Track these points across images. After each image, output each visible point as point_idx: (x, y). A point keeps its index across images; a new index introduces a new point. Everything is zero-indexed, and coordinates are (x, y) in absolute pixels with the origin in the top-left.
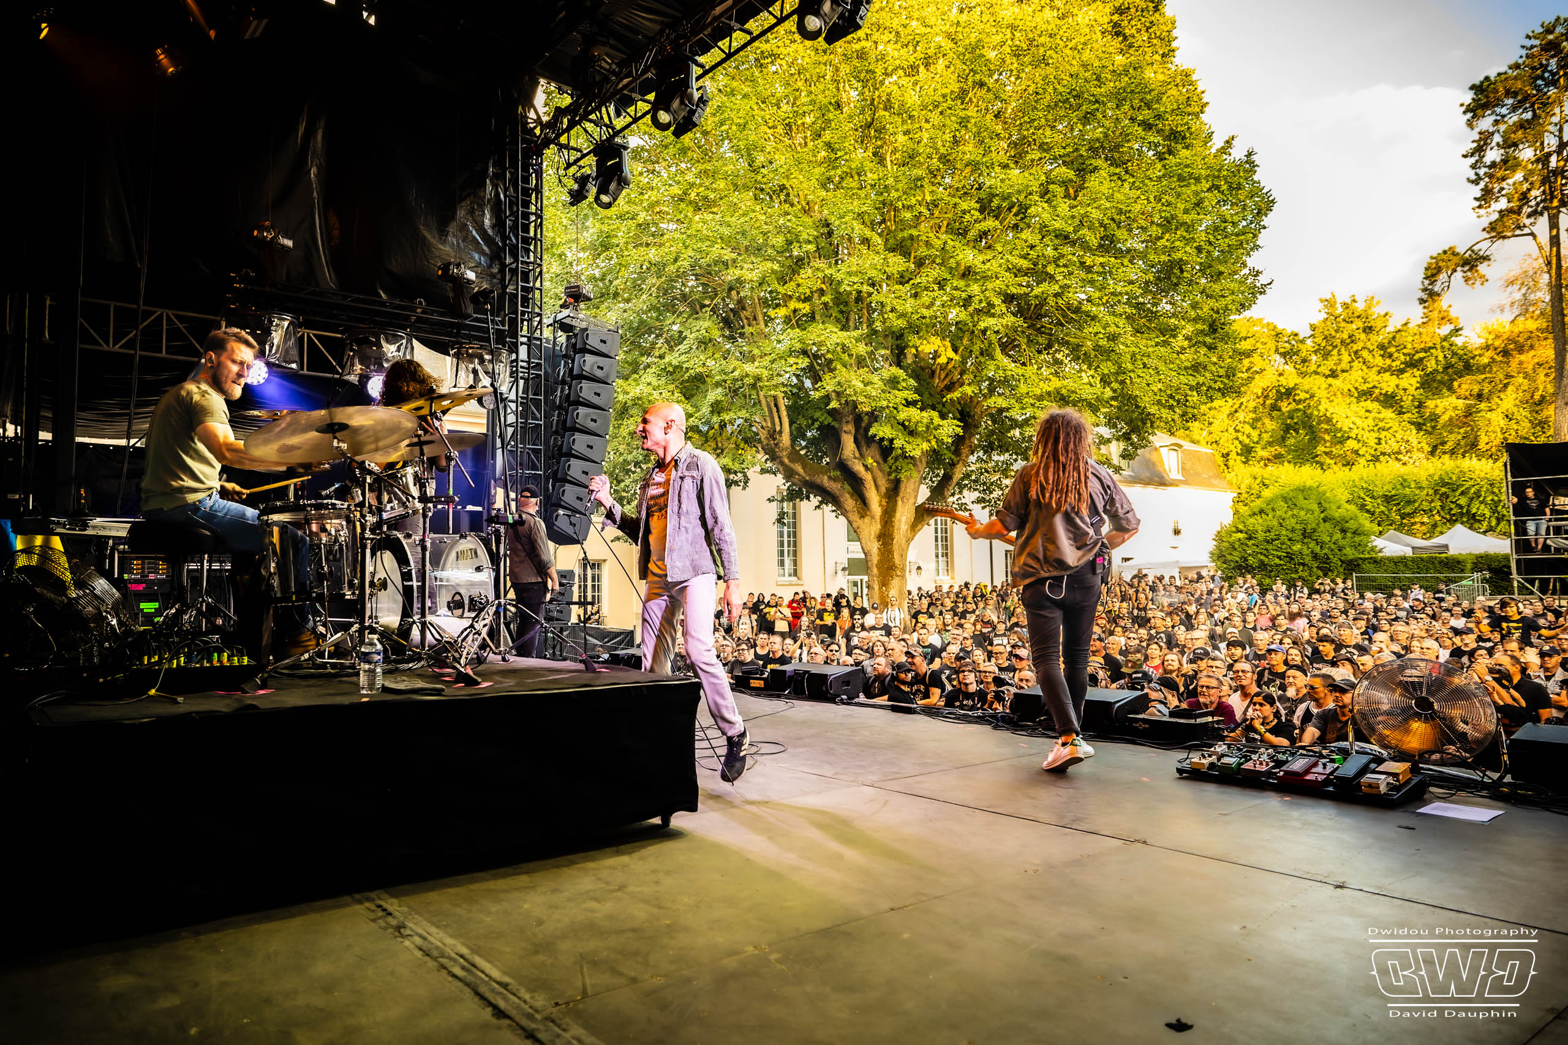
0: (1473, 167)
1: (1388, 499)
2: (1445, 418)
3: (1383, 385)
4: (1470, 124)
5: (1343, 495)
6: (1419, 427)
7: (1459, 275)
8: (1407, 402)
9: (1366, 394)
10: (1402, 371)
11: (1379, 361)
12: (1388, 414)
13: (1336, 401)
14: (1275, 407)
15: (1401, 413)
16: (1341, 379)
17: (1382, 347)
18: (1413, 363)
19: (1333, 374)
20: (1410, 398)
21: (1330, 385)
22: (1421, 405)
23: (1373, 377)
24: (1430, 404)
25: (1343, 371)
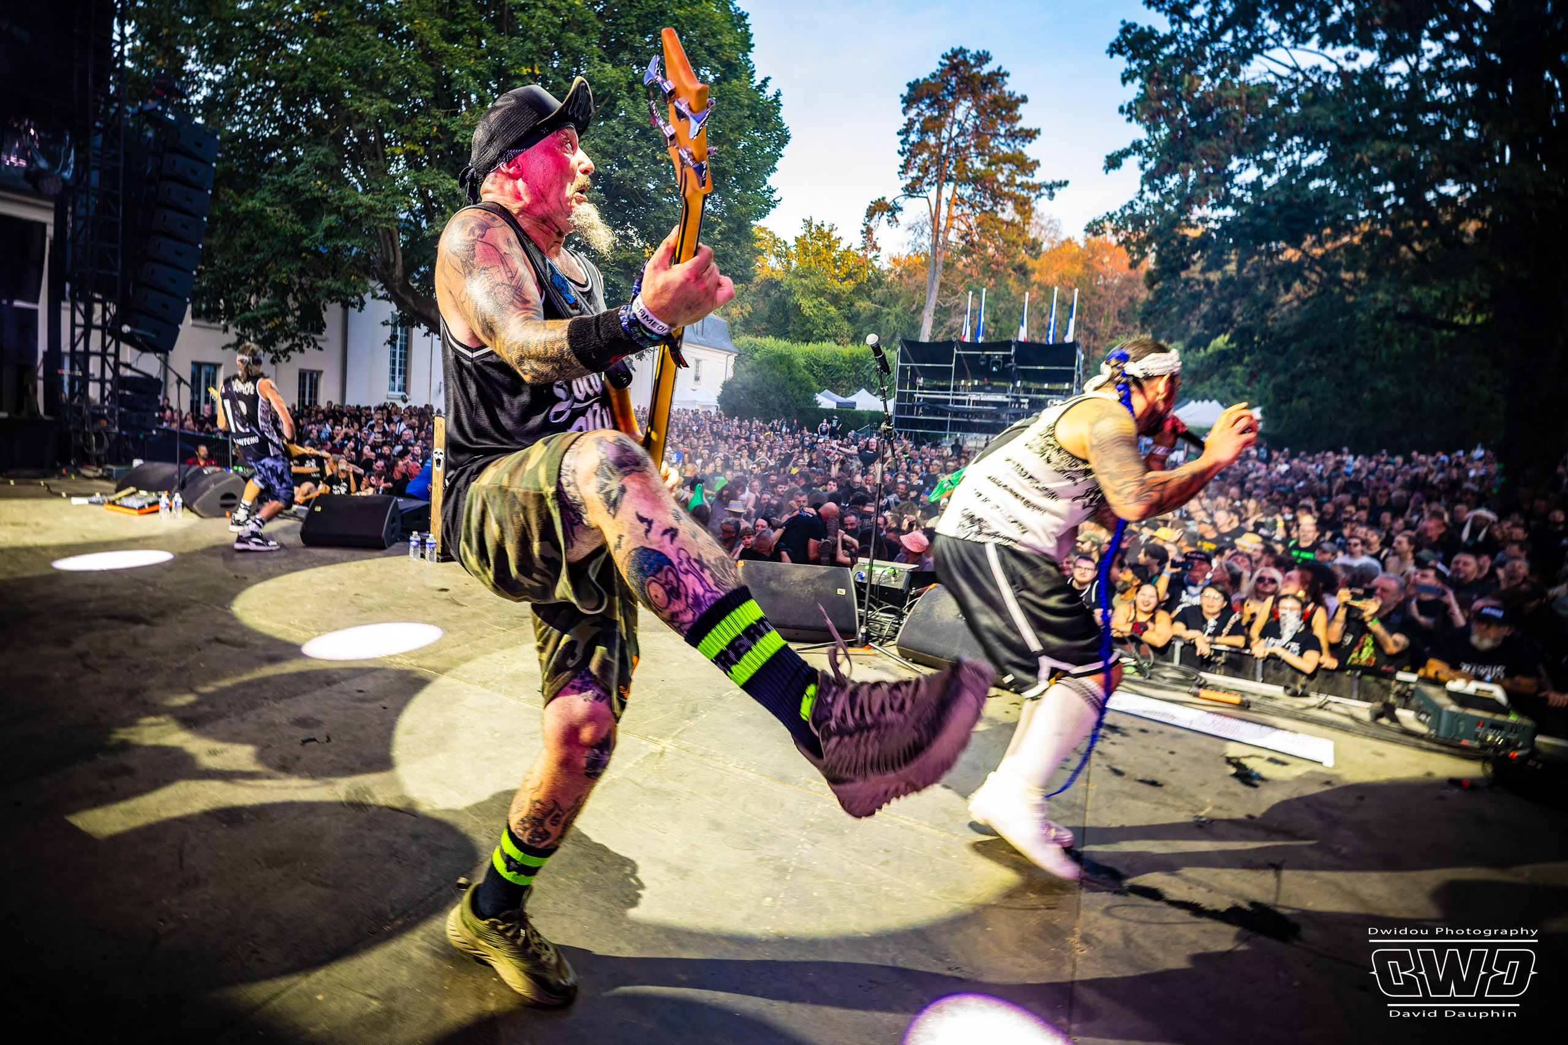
0: (902, 142)
1: (826, 367)
2: (863, 316)
3: (832, 287)
4: (905, 112)
5: (801, 361)
6: (849, 319)
7: (885, 218)
9: (820, 293)
10: (844, 280)
12: (832, 309)
13: (804, 295)
14: (767, 295)
17: (835, 261)
18: (849, 276)
22: (852, 305)
24: (857, 304)
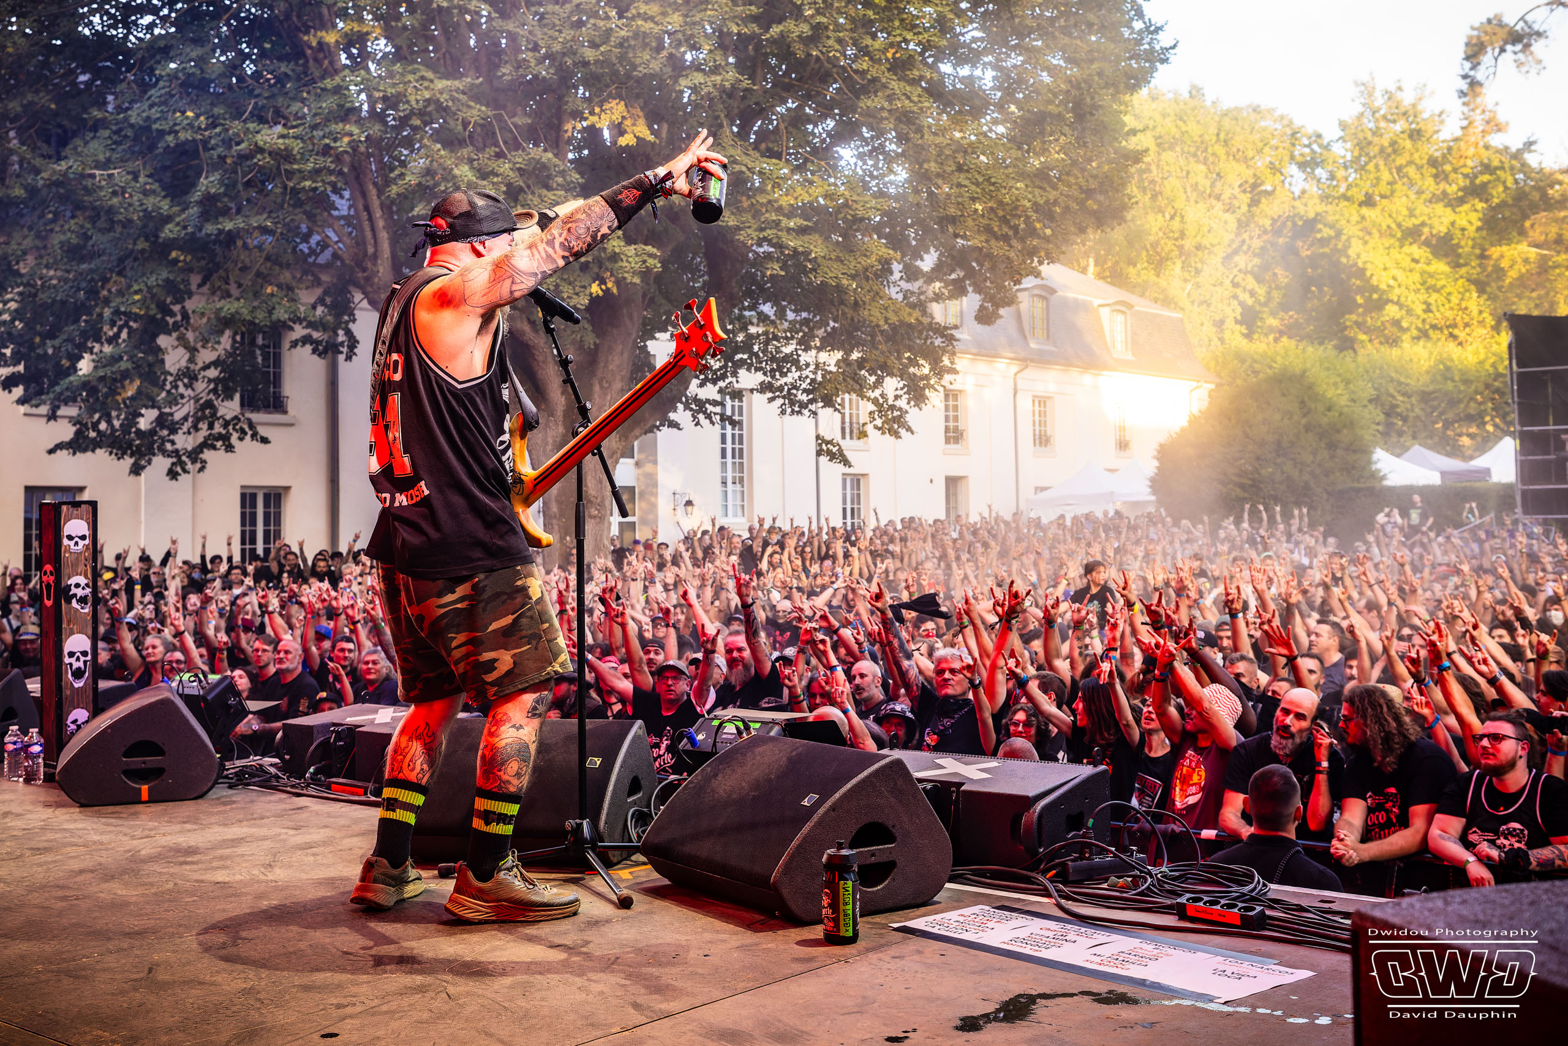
2: (1513, 274)
3: (1435, 222)
6: (1481, 287)
7: (1510, 57)
8: (1466, 247)
9: (1411, 234)
10: (1460, 201)
11: (1429, 184)
13: (1371, 243)
14: (1290, 249)
15: (1458, 266)
16: (1378, 208)
18: (1474, 190)
19: (1369, 201)
20: (1470, 243)
21: (1363, 218)
22: (1483, 254)
23: (1422, 209)
24: (1495, 252)
25: (1383, 197)
